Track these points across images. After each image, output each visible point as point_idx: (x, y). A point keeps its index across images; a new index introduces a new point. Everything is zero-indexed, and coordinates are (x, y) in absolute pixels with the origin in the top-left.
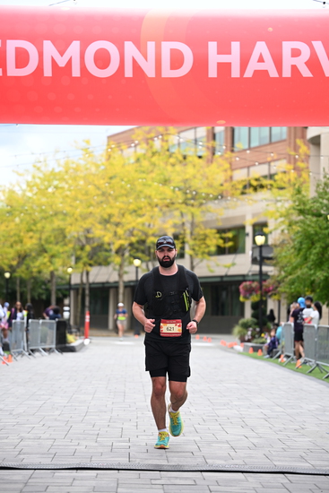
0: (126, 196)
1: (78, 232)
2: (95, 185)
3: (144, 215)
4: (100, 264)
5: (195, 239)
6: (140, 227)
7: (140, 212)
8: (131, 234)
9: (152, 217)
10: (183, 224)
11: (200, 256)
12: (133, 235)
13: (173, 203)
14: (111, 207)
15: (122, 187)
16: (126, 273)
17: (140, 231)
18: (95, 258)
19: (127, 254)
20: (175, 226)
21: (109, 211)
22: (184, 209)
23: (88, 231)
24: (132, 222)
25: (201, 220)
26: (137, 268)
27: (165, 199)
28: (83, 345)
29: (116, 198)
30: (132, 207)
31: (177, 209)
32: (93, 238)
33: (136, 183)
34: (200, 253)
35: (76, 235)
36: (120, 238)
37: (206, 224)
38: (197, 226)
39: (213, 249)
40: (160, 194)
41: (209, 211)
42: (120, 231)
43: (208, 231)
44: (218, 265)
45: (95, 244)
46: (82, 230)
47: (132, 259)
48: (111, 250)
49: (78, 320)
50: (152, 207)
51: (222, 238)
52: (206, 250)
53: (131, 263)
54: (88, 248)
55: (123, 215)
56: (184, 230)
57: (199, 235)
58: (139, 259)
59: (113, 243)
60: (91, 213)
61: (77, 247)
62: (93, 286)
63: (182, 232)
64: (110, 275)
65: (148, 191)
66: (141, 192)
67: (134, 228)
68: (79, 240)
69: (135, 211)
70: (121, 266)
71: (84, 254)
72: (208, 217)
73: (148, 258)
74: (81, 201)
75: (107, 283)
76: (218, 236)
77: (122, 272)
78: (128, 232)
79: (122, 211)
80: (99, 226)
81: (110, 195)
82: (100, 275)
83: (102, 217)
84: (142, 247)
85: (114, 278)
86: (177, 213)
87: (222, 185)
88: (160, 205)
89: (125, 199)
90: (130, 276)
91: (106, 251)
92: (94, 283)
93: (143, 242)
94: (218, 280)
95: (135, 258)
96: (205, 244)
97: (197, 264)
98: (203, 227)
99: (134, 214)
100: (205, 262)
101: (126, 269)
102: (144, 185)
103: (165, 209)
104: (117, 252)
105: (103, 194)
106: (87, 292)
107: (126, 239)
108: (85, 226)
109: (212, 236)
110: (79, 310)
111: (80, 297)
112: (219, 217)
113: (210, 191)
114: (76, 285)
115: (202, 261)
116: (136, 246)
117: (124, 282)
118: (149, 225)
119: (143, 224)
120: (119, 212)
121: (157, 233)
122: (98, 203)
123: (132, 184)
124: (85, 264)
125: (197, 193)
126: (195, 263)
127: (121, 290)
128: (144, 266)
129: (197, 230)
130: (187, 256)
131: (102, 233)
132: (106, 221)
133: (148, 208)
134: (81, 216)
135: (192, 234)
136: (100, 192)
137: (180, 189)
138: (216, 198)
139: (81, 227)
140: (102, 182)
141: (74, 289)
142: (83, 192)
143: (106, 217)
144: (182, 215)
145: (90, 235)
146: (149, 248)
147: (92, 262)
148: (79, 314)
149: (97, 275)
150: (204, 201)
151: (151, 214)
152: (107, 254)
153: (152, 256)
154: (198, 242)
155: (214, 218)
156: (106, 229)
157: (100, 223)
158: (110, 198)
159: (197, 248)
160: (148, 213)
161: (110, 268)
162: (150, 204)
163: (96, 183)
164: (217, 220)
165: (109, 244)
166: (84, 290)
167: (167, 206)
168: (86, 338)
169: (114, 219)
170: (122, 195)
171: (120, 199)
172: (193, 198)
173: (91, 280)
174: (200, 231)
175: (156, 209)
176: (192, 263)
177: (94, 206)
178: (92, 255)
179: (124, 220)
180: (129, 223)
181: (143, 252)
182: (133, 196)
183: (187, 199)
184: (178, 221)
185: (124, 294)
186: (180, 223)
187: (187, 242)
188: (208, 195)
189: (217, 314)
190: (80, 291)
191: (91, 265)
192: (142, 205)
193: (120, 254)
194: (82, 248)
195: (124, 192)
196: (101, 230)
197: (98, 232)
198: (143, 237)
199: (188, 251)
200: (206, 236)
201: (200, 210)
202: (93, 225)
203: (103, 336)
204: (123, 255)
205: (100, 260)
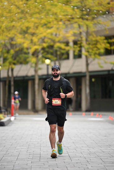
0: (39, 13)
1: (5, 40)
2: (16, 5)
3: (52, 27)
4: (21, 63)
5: (89, 44)
6: (50, 36)
7: (49, 25)
8: (43, 41)
9: (58, 29)
10: (81, 33)
11: (93, 56)
12: (44, 42)
13: (73, 18)
14: (28, 22)
15: (36, 7)
16: (40, 69)
17: (49, 39)
18: (17, 59)
19: (40, 56)
20: (74, 35)
21: (27, 24)
22: (81, 22)
23: (12, 39)
24: (43, 32)
25: (93, 30)
26: (48, 65)
27: (67, 15)
28: (10, 121)
29: (31, 15)
30: (43, 21)
31: (76, 22)
32: (15, 44)
33: (46, 3)
34: (92, 54)
35: (3, 42)
36: (35, 45)
37: (97, 33)
38: (91, 35)
39: (102, 51)
40: (64, 12)
41: (99, 23)
42: (35, 39)
43: (99, 38)
44: (106, 63)
45: (17, 49)
46: (7, 38)
47: (44, 59)
48: (28, 53)
49: (6, 103)
50: (58, 22)
51: (109, 43)
52: (97, 52)
53: (43, 62)
54: (12, 52)
55: (37, 27)
56: (81, 38)
57: (92, 41)
58: (49, 59)
59: (30, 48)
60: (13, 26)
61: (4, 51)
62: (16, 79)
63: (80, 39)
64: (29, 70)
65: (54, 10)
66: (49, 10)
67: (45, 37)
68: (5, 45)
69: (45, 25)
70: (36, 64)
71: (9, 56)
72: (98, 28)
73: (55, 58)
74: (6, 17)
75: (27, 76)
76: (106, 41)
77: (37, 69)
78: (41, 40)
79: (36, 25)
80: (20, 36)
81: (27, 12)
82: (21, 71)
83: (22, 29)
84: (51, 51)
85: (31, 73)
86: (76, 26)
87: (109, 4)
88: (64, 20)
89: (38, 16)
90: (43, 72)
91: (26, 53)
92: (17, 77)
93: (51, 47)
94: (106, 73)
95: (46, 58)
96: (97, 47)
97: (91, 62)
98: (95, 35)
99: (45, 27)
100: (96, 61)
101: (40, 66)
102: (52, 5)
103: (67, 23)
104: (33, 54)
105: (22, 12)
106: (12, 83)
107: (39, 45)
108: (9, 36)
109: (101, 41)
110: (7, 96)
111: (7, 87)
112: (107, 27)
113: (100, 8)
114: (4, 78)
115: (94, 59)
116: (47, 50)
117: (39, 76)
118: (56, 35)
119: (52, 34)
120: (34, 26)
121: (62, 40)
122: (18, 19)
123: (43, 5)
124: (10, 63)
125: (90, 10)
126: (89, 62)
127: (37, 81)
128: (53, 64)
129: (91, 38)
130: (83, 57)
131: (22, 41)
132: (24, 32)
133: (55, 22)
134: (6, 28)
135: (87, 40)
136: (19, 11)
137: (78, 8)
138: (104, 13)
139: (7, 36)
140: (21, 3)
141: (2, 81)
142: (8, 11)
143: (24, 28)
144: (80, 26)
145: (14, 43)
146: (56, 51)
147: (15, 62)
148: (6, 99)
149: (19, 71)
150: (96, 16)
151: (57, 26)
152: (26, 56)
153: (58, 57)
154: (91, 46)
155: (103, 28)
156: (24, 38)
157: (20, 33)
158: (27, 15)
159: (90, 51)
160: (55, 26)
161: (29, 66)
162: (56, 19)
163: (17, 3)
164: (105, 29)
165: (27, 49)
166: (10, 82)
167: (69, 21)
168: (12, 116)
169: (31, 31)
170: (37, 13)
171: (35, 16)
172: (88, 14)
173: (15, 74)
174: (92, 38)
175: (61, 23)
176: (87, 61)
177: (15, 21)
178: (15, 57)
179: (37, 31)
180: (41, 34)
181: (52, 54)
182: (44, 14)
183: (83, 15)
184: (76, 31)
185: (39, 84)
186: (78, 32)
187: (84, 46)
188: (98, 11)
189: (106, 98)
190: (7, 83)
191: (14, 64)
192: (51, 20)
193: (36, 55)
194: (8, 52)
195: (37, 10)
196: (21, 38)
197: (19, 40)
198: (52, 44)
199: (84, 53)
200: (97, 42)
201: (93, 22)
202: (15, 35)
203: (24, 114)
204: (37, 56)
205: (21, 60)
